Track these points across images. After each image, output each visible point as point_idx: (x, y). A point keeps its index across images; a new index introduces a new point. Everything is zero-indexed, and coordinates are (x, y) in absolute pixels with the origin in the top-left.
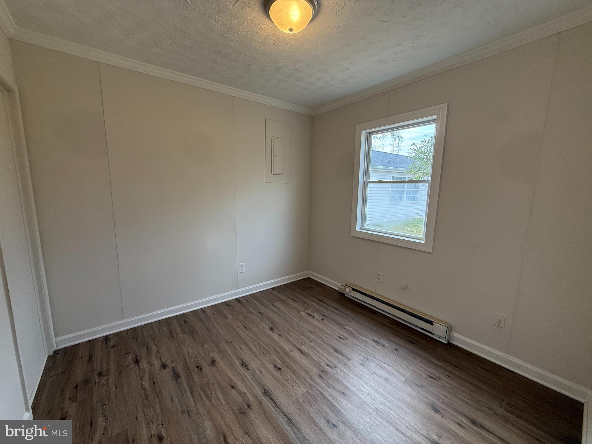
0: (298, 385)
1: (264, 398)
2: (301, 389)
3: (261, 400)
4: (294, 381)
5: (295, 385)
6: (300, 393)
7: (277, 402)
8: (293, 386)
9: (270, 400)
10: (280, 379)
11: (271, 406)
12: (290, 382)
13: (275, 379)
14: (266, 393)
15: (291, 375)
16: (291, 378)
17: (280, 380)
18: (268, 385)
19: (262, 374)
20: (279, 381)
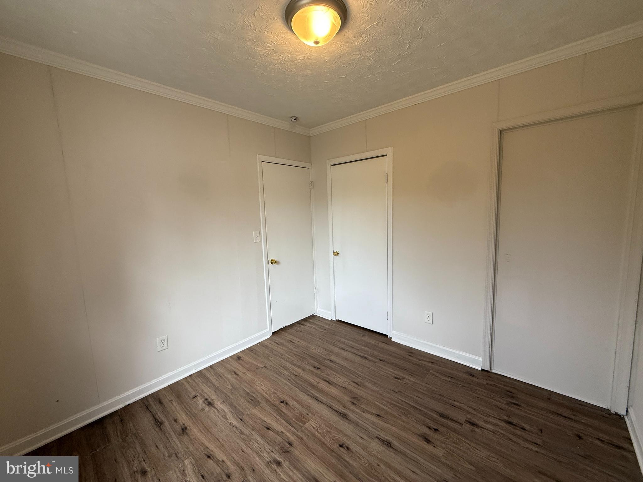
0: (315, 429)
1: (343, 411)
2: (312, 426)
3: (345, 409)
4: (320, 433)
5: (318, 429)
6: (312, 421)
7: (330, 410)
8: (320, 427)
9: (338, 410)
10: (337, 433)
11: (335, 406)
12: (325, 431)
13: (341, 431)
14: (345, 416)
15: (325, 439)
16: (324, 436)
17: (335, 431)
18: (346, 424)
19: (358, 435)
20: (336, 429)
